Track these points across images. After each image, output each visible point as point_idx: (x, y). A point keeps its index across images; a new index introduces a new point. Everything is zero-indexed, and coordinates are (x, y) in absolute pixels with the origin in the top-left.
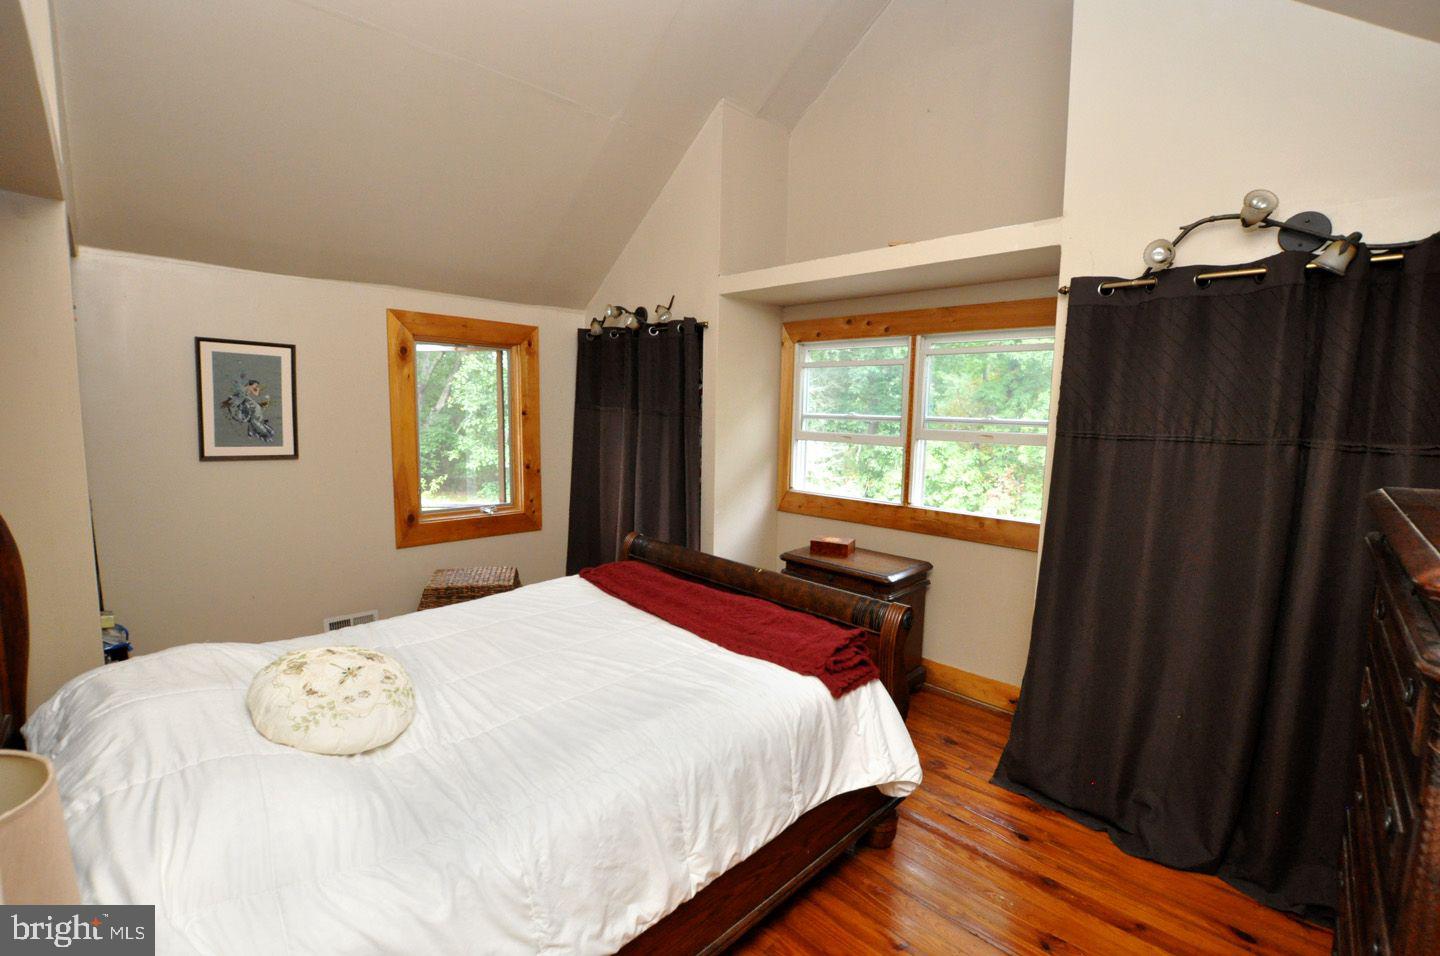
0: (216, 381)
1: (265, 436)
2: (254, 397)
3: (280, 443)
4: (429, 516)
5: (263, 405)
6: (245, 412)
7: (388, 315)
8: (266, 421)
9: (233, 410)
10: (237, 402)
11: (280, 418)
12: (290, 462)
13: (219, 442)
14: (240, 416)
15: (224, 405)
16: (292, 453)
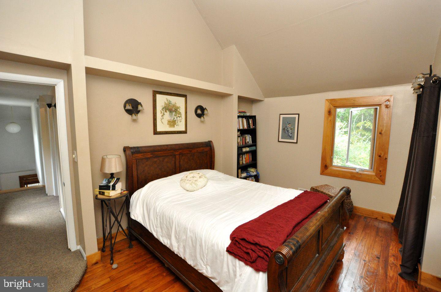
0: (283, 124)
1: (291, 137)
2: (289, 128)
3: (293, 139)
4: (335, 167)
5: (291, 129)
6: (287, 131)
7: (325, 101)
8: (291, 133)
9: (285, 130)
10: (286, 129)
11: (294, 133)
12: (296, 144)
13: (282, 138)
14: (286, 132)
15: (284, 129)
16: (296, 142)
